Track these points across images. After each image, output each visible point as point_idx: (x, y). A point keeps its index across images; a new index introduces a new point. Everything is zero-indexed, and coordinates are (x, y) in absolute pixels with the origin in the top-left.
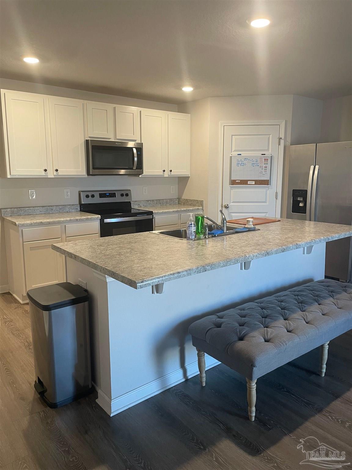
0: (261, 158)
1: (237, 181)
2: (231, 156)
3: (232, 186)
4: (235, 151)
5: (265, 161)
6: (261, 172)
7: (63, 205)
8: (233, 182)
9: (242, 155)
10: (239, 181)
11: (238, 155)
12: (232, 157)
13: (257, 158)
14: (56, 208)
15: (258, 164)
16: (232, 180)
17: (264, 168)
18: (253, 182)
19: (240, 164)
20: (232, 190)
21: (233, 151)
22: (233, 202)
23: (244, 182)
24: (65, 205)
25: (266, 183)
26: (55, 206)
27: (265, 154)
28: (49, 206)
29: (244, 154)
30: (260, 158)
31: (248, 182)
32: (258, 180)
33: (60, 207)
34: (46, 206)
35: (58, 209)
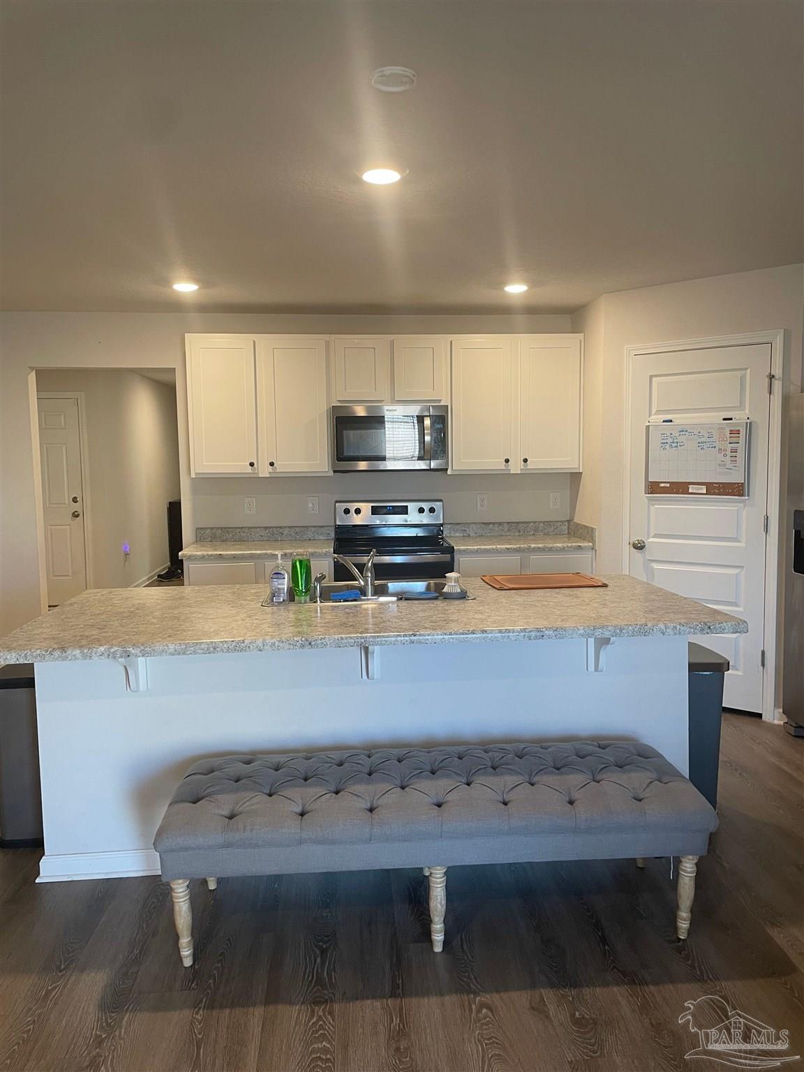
0: (721, 429)
1: (662, 485)
2: (648, 424)
3: (650, 495)
4: (658, 412)
5: (732, 435)
6: (722, 464)
7: (304, 527)
8: (653, 488)
9: (676, 422)
10: (668, 485)
11: (664, 421)
12: (651, 427)
13: (710, 429)
14: (289, 532)
15: (714, 444)
16: (650, 482)
17: (729, 454)
18: (702, 489)
19: (671, 443)
20: (653, 505)
21: (653, 412)
22: (656, 536)
23: (680, 488)
24: (307, 527)
25: (736, 490)
26: (289, 527)
27: (731, 419)
28: (276, 527)
29: (679, 419)
30: (719, 429)
31: (690, 486)
32: (715, 483)
33: (297, 530)
34: (271, 527)
35: (293, 534)
